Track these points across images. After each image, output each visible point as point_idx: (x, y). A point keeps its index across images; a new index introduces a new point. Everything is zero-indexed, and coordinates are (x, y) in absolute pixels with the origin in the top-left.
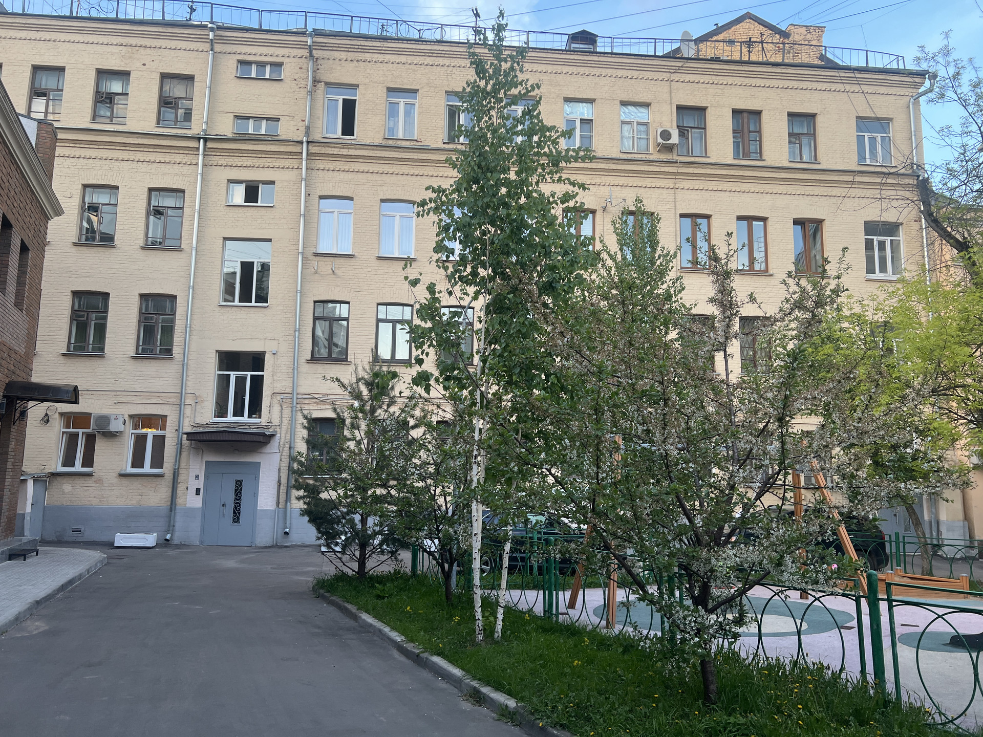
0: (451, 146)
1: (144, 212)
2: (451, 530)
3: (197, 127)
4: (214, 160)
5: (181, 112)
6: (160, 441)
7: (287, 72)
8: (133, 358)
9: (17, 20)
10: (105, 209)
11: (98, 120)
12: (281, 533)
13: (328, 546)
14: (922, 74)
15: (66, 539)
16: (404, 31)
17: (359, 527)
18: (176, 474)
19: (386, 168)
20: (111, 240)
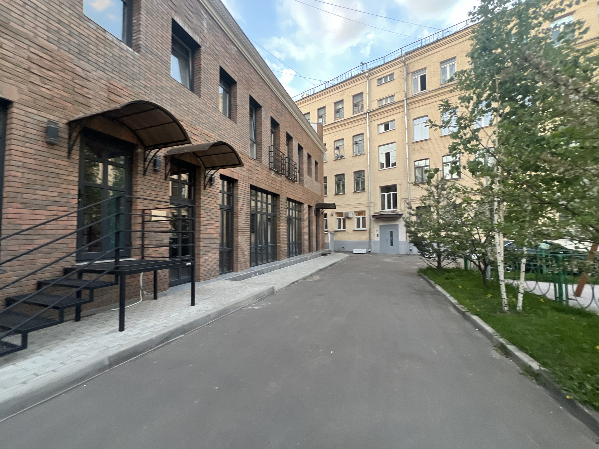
1: (352, 144)
4: (372, 119)
5: (360, 106)
6: (364, 219)
7: (395, 76)
8: (353, 193)
9: (312, 97)
10: (341, 147)
11: (336, 119)
12: (409, 250)
15: (340, 250)
18: (370, 230)
20: (343, 156)
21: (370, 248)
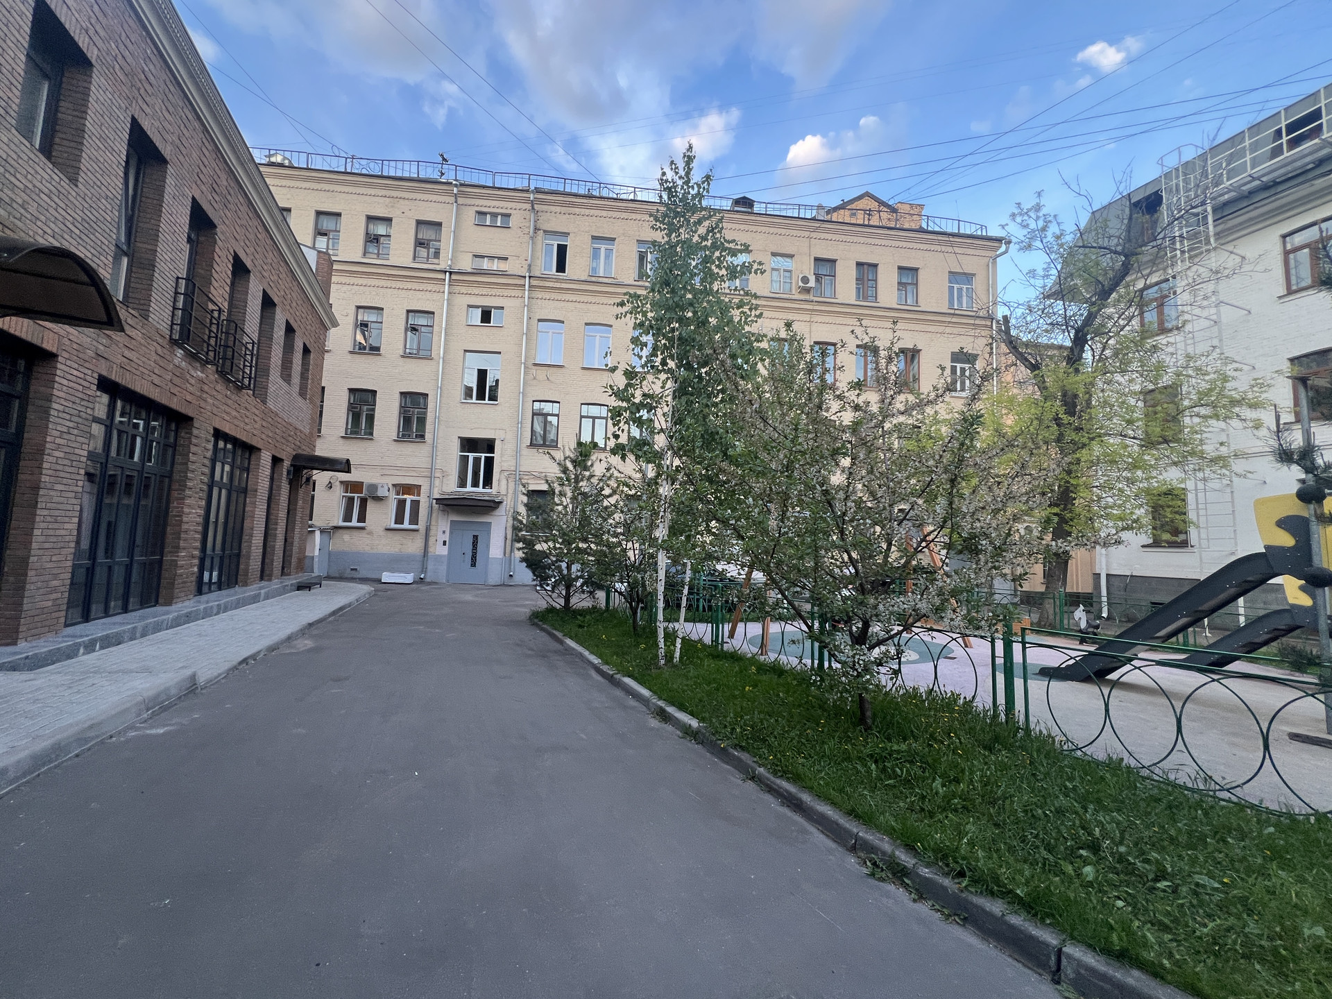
0: (640, 283)
1: (403, 328)
2: (639, 576)
3: (444, 263)
4: (457, 289)
5: (432, 250)
6: (416, 504)
7: (513, 222)
8: (395, 441)
9: (302, 173)
10: (373, 325)
11: (367, 255)
12: (507, 576)
13: (541, 586)
14: (999, 240)
15: (346, 575)
16: (605, 193)
17: (565, 572)
18: (428, 529)
19: (590, 299)
20: (378, 349)
21: (424, 570)
